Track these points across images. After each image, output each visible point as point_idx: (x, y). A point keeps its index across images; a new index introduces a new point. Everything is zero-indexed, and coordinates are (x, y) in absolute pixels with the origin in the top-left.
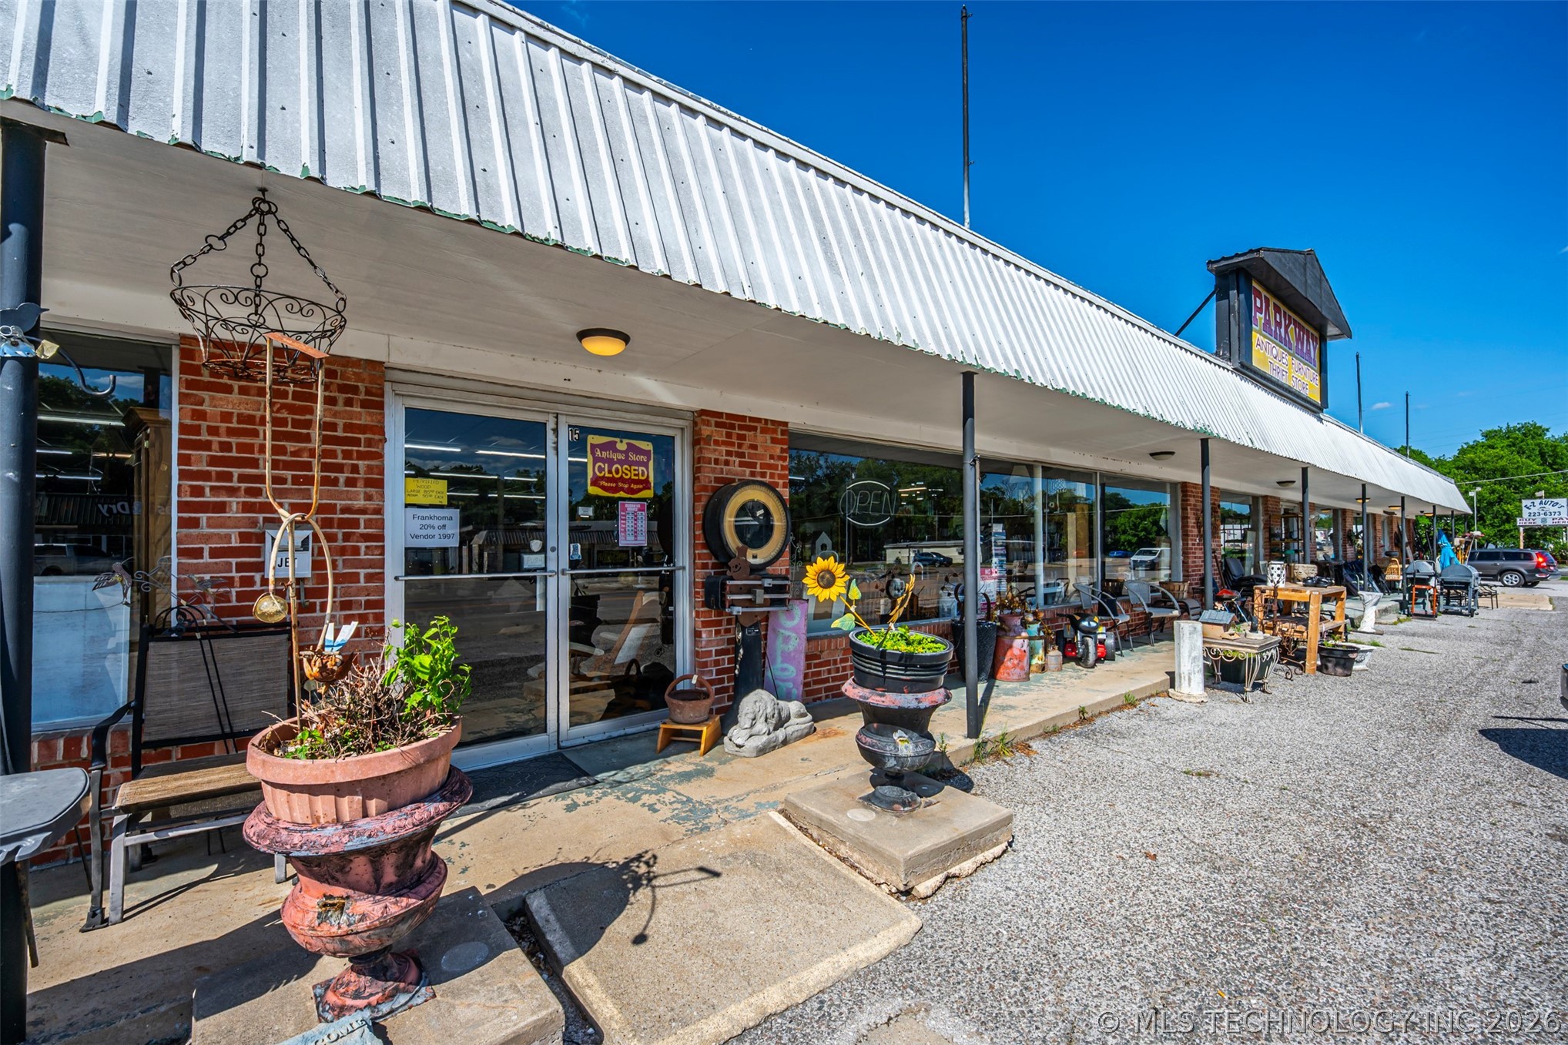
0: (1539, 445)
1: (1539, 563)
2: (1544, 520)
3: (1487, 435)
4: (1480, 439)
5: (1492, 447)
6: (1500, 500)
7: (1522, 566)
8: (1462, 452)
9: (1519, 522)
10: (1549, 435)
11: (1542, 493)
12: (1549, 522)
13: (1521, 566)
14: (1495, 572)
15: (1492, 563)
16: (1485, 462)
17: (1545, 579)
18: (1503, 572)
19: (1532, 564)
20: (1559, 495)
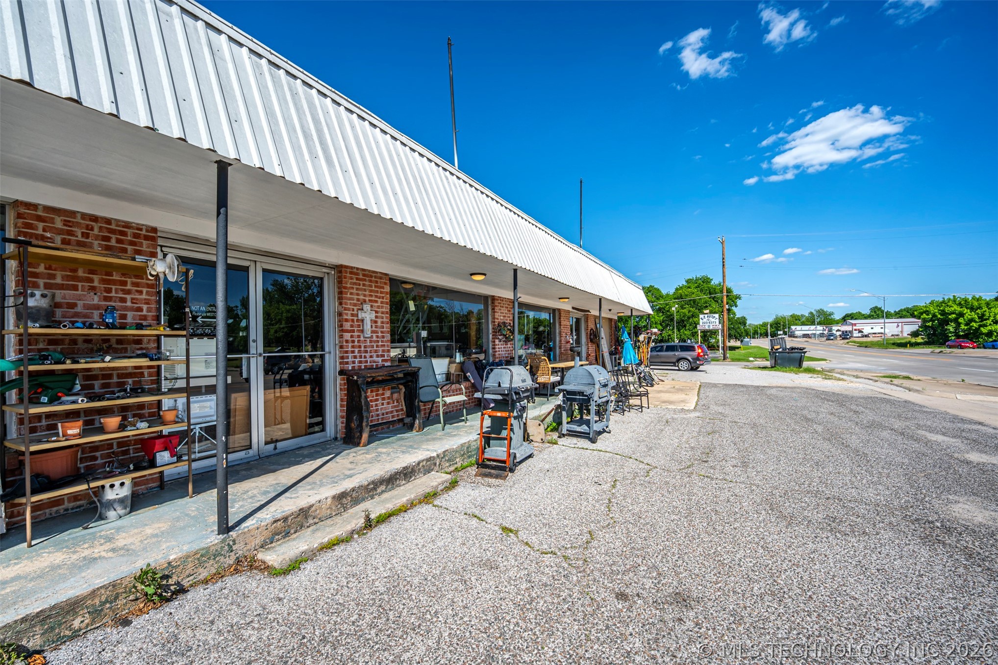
0: (708, 288)
1: (699, 353)
2: (709, 326)
3: (688, 281)
4: (685, 283)
5: (689, 287)
6: (693, 316)
7: (690, 355)
8: (677, 289)
9: (698, 327)
10: (712, 283)
11: (707, 311)
12: (711, 328)
13: (688, 355)
14: (674, 360)
15: (672, 353)
16: (687, 295)
17: (702, 365)
18: (679, 360)
19: (695, 354)
20: (715, 313)
